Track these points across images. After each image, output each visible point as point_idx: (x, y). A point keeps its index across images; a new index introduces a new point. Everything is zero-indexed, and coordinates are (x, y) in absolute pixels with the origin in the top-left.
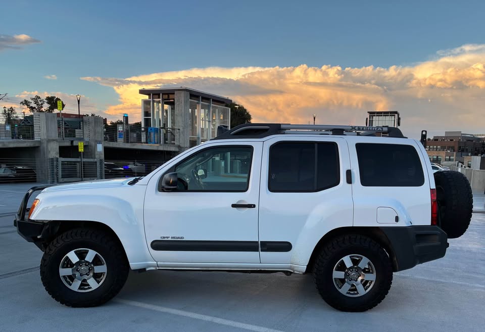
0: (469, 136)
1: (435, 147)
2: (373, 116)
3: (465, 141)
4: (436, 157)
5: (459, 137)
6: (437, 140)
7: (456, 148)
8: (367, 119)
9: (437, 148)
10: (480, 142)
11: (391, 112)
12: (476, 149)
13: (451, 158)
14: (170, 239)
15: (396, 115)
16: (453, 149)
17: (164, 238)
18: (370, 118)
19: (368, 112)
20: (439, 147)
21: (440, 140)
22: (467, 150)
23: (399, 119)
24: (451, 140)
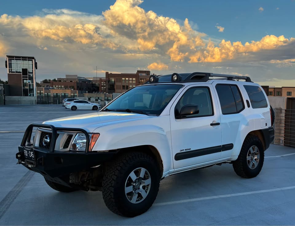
0: (83, 78)
1: (60, 86)
2: (11, 60)
3: (81, 82)
4: (64, 94)
5: (76, 79)
6: (60, 81)
7: (76, 87)
8: (6, 62)
9: (61, 87)
10: (91, 83)
11: (29, 58)
12: (88, 88)
13: (75, 94)
14: (184, 151)
15: (33, 60)
16: (73, 87)
17: (182, 150)
18: (9, 61)
19: (7, 56)
20: (62, 86)
21: (62, 81)
22: (83, 89)
23: (36, 64)
24: (71, 81)
